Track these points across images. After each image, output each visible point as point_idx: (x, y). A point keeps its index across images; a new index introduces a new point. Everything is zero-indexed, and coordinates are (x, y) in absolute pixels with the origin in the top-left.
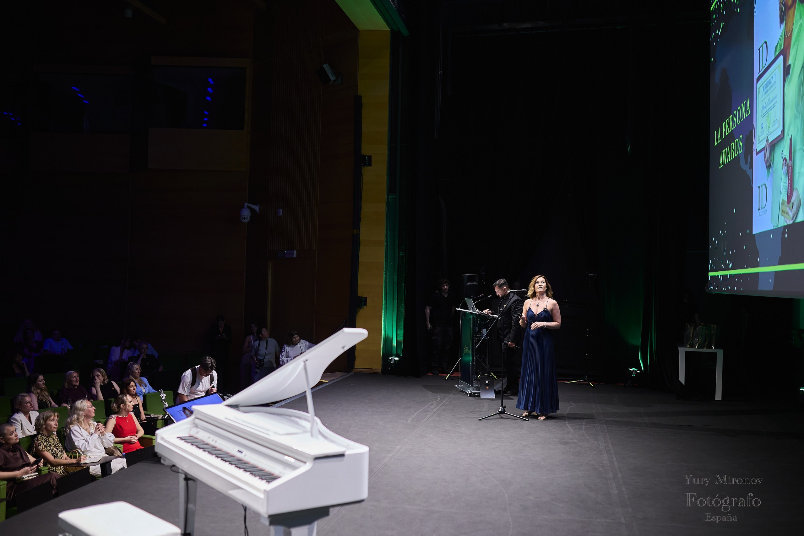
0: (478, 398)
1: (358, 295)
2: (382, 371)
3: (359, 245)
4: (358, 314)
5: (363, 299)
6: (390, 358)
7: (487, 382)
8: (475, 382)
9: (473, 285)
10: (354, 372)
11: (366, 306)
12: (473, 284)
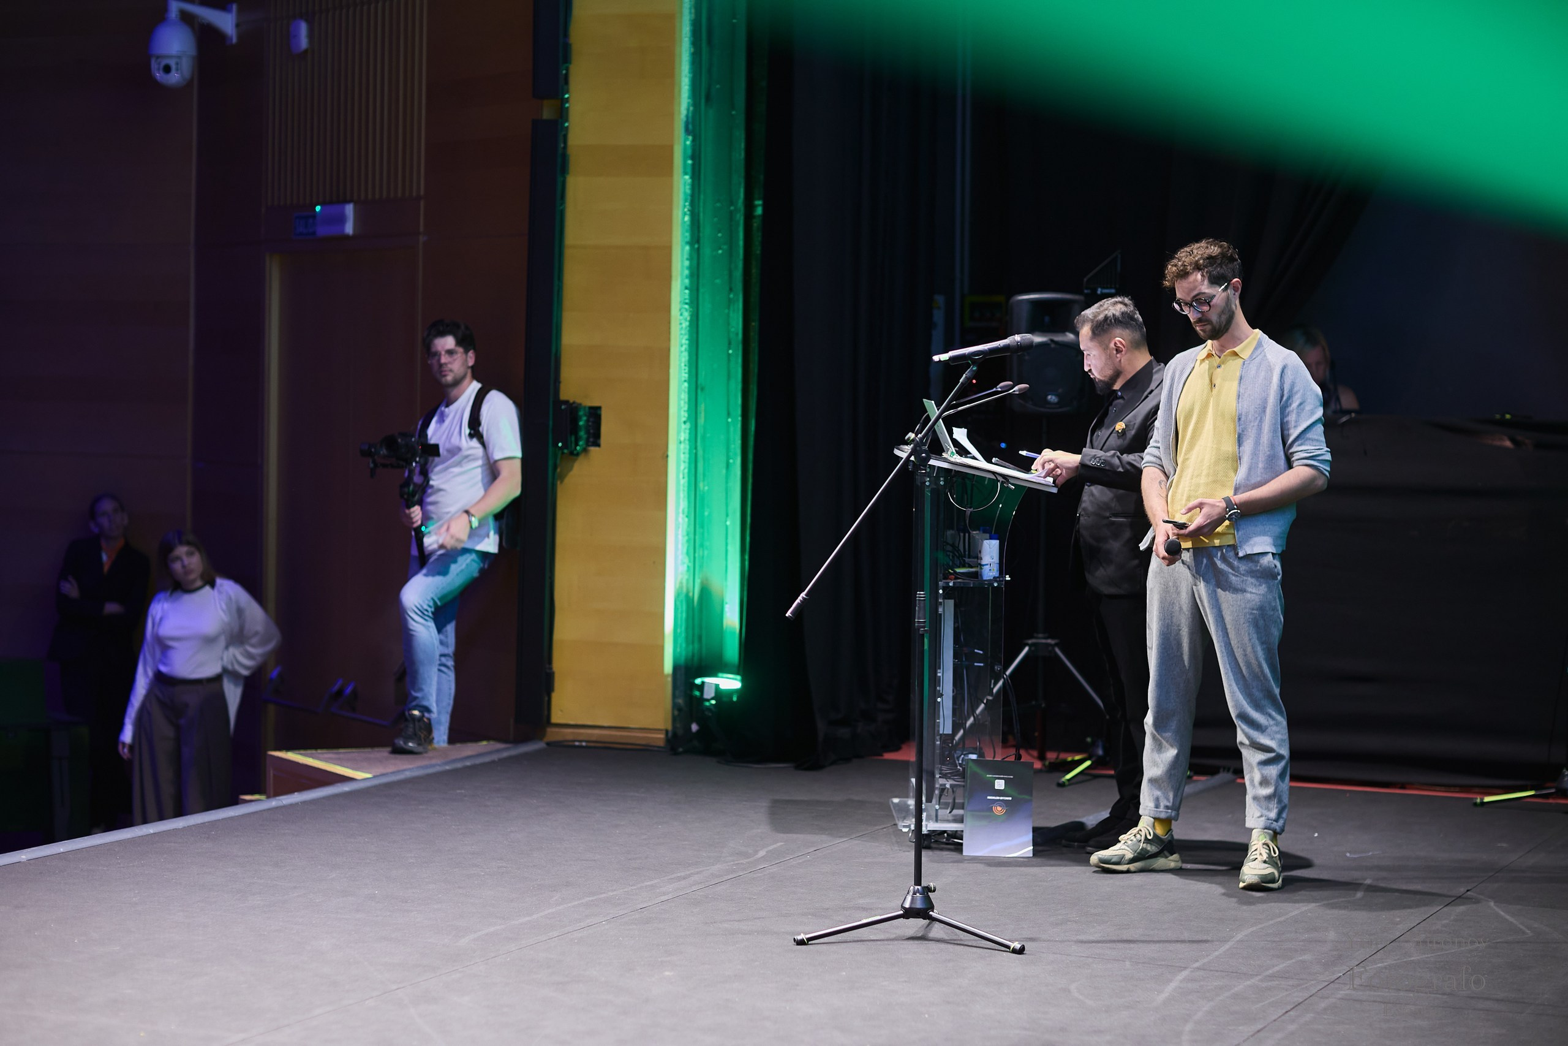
0: (954, 855)
1: (563, 396)
2: (668, 740)
3: (564, 170)
4: (567, 480)
5: (581, 413)
6: (698, 681)
7: (1000, 784)
8: (942, 781)
9: (1056, 343)
10: (548, 744)
11: (599, 445)
12: (1059, 338)
